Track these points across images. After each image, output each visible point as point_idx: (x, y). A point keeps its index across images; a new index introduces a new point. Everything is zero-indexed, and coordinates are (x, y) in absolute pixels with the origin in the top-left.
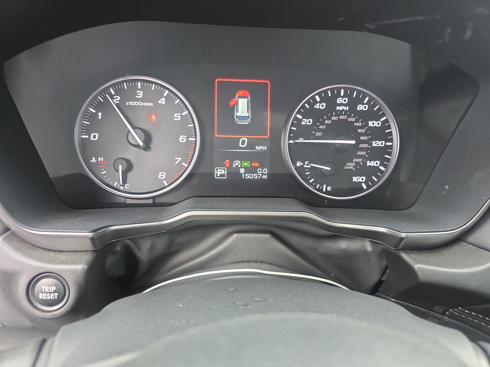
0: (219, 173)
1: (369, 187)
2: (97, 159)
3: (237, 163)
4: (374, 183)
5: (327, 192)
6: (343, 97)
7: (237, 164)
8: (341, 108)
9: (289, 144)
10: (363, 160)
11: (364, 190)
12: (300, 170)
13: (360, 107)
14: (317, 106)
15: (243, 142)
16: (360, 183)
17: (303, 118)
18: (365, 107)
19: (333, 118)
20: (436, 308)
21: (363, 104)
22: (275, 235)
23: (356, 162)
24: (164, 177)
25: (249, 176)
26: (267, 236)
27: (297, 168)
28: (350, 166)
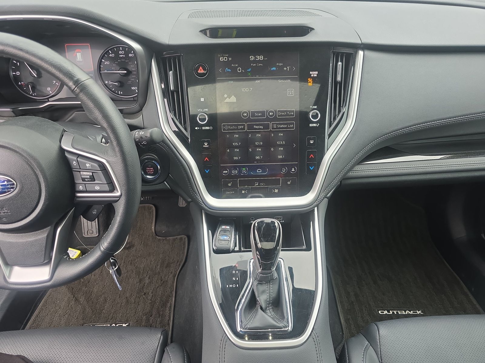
2: (21, 83)
6: (122, 51)
8: (121, 56)
10: (135, 79)
13: (130, 55)
14: (111, 55)
17: (105, 61)
18: (132, 55)
19: (119, 61)
21: (131, 54)
24: (50, 90)
28: (130, 82)
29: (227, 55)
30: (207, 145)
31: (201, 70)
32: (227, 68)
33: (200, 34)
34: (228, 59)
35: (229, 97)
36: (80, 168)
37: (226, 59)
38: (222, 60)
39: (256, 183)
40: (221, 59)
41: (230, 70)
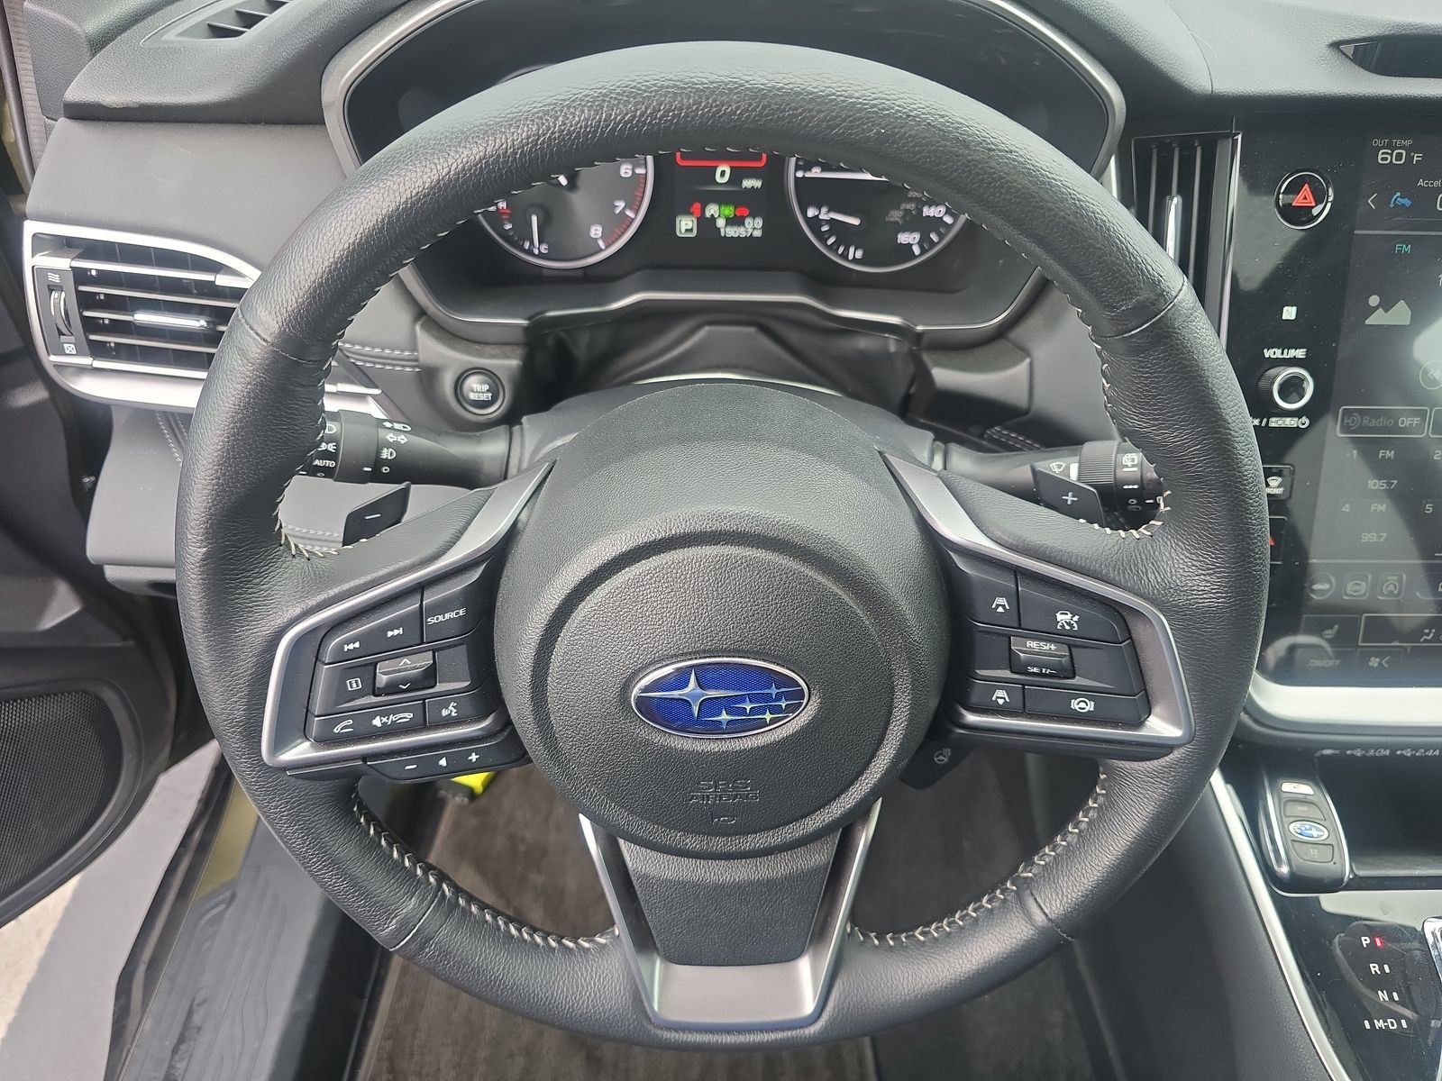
0: (683, 228)
1: (923, 251)
3: (712, 210)
4: (933, 244)
5: (855, 261)
7: (712, 212)
9: (796, 179)
10: (917, 207)
11: (914, 257)
12: (815, 223)
15: (723, 173)
16: (910, 245)
20: (972, 429)
22: (764, 329)
23: (906, 210)
24: (600, 235)
25: (732, 232)
26: (752, 330)
27: (807, 220)
28: (895, 216)
29: (1408, 143)
30: (1279, 487)
31: (1305, 198)
32: (1398, 194)
33: (1328, 53)
34: (1410, 159)
35: (1387, 305)
36: (1020, 625)
37: (1399, 156)
38: (1386, 159)
39: (1427, 631)
40: (1380, 156)
41: (1407, 202)
